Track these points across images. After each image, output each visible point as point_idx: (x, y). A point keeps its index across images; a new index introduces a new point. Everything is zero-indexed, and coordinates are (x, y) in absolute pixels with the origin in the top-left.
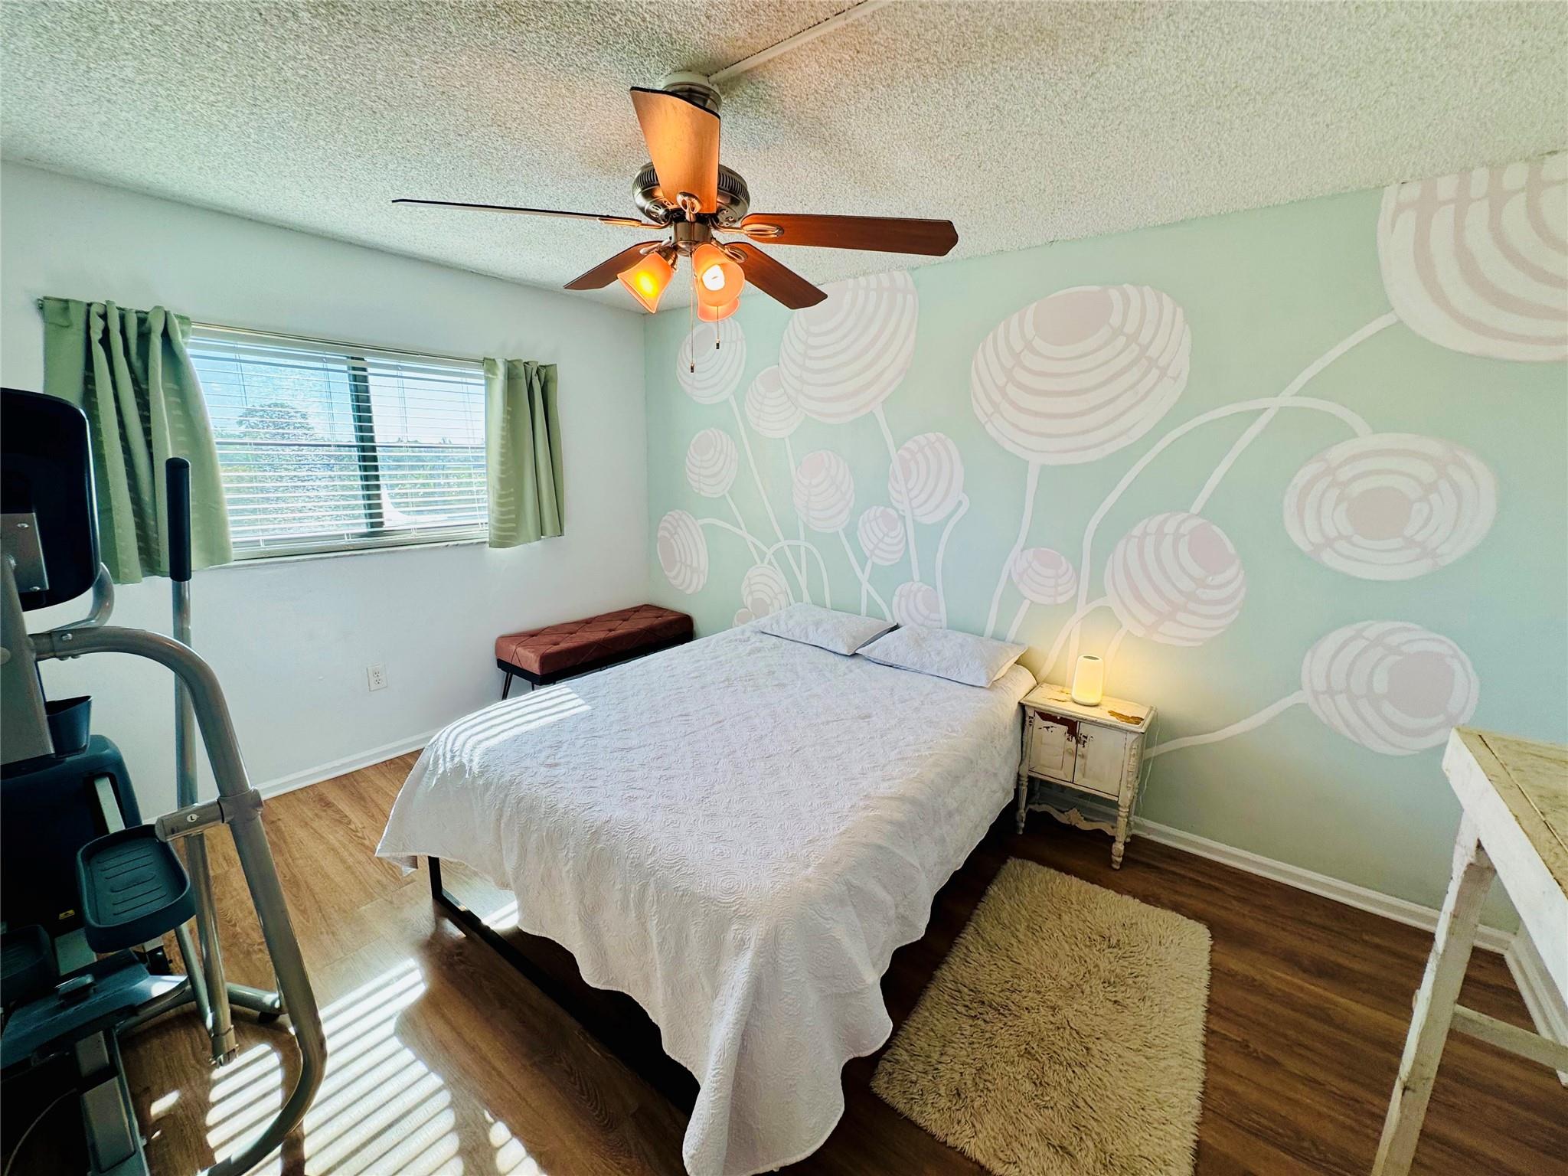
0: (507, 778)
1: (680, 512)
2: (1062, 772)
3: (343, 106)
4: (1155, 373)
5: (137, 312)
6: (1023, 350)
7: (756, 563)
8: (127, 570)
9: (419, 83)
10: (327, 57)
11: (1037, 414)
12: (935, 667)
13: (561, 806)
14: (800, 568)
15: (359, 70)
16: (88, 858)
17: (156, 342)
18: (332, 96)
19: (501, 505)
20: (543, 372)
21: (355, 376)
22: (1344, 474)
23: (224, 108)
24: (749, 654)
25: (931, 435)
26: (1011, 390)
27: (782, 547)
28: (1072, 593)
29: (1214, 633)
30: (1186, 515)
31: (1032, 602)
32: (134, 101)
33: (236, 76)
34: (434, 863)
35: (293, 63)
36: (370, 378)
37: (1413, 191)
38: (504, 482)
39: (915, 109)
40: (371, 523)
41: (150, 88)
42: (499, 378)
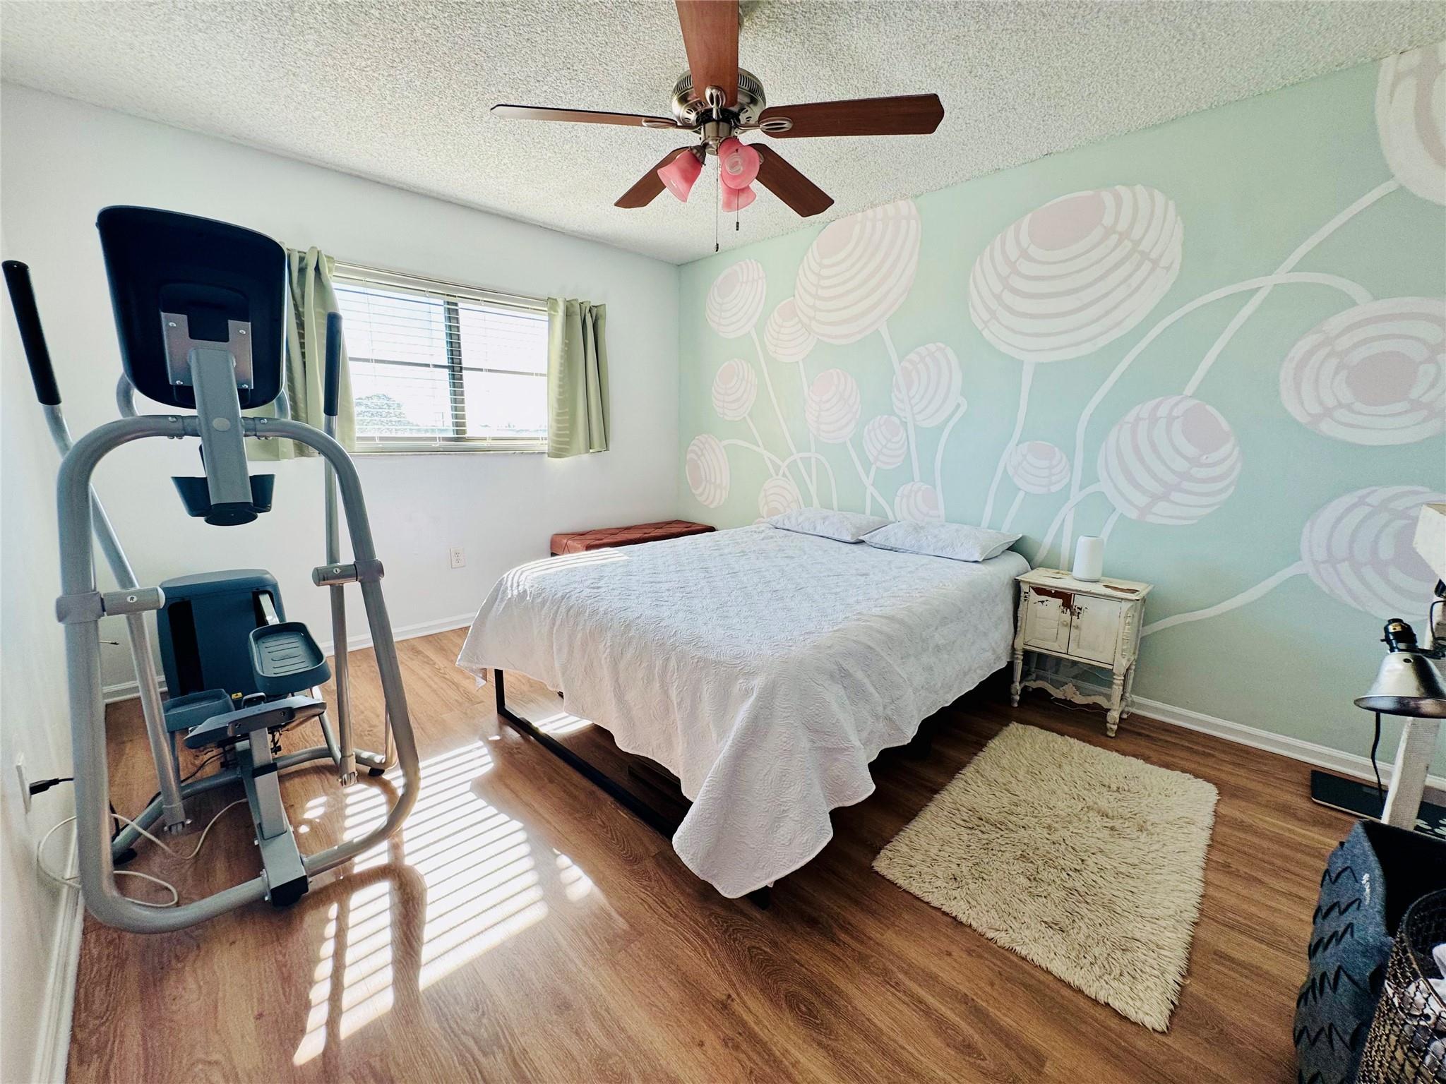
0: (560, 594)
1: (706, 436)
2: (1056, 644)
3: (454, 61)
4: (1147, 266)
5: (299, 252)
6: (1018, 259)
7: (772, 476)
8: (285, 450)
9: (511, 32)
10: (446, 15)
11: (1032, 316)
12: (932, 547)
13: (601, 609)
14: (810, 477)
15: (469, 25)
16: (257, 638)
17: (311, 273)
18: (447, 52)
19: (558, 422)
20: (594, 311)
21: (449, 309)
22: (1345, 342)
23: (371, 72)
24: (763, 539)
25: (931, 347)
26: (1008, 297)
27: (795, 460)
28: (1067, 480)
29: (1209, 510)
30: (1179, 398)
31: (1026, 493)
32: (311, 72)
33: (382, 40)
34: (499, 674)
35: (422, 23)
36: (460, 311)
37: (1413, 58)
38: (561, 403)
39: (908, 14)
40: (457, 430)
41: (323, 59)
42: (559, 314)
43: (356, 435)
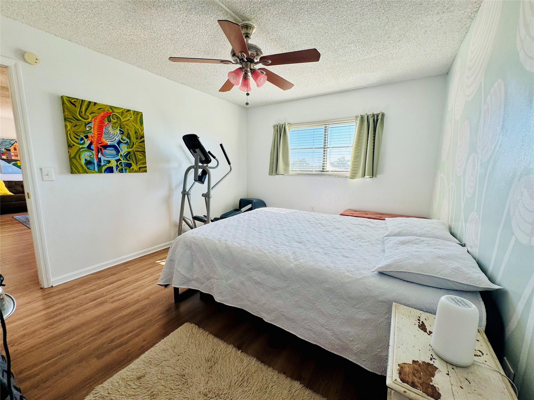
5: (282, 124)
7: (445, 198)
14: (451, 200)
17: (283, 129)
19: (353, 165)
38: (355, 157)
40: (323, 168)
42: (358, 122)
43: (290, 170)
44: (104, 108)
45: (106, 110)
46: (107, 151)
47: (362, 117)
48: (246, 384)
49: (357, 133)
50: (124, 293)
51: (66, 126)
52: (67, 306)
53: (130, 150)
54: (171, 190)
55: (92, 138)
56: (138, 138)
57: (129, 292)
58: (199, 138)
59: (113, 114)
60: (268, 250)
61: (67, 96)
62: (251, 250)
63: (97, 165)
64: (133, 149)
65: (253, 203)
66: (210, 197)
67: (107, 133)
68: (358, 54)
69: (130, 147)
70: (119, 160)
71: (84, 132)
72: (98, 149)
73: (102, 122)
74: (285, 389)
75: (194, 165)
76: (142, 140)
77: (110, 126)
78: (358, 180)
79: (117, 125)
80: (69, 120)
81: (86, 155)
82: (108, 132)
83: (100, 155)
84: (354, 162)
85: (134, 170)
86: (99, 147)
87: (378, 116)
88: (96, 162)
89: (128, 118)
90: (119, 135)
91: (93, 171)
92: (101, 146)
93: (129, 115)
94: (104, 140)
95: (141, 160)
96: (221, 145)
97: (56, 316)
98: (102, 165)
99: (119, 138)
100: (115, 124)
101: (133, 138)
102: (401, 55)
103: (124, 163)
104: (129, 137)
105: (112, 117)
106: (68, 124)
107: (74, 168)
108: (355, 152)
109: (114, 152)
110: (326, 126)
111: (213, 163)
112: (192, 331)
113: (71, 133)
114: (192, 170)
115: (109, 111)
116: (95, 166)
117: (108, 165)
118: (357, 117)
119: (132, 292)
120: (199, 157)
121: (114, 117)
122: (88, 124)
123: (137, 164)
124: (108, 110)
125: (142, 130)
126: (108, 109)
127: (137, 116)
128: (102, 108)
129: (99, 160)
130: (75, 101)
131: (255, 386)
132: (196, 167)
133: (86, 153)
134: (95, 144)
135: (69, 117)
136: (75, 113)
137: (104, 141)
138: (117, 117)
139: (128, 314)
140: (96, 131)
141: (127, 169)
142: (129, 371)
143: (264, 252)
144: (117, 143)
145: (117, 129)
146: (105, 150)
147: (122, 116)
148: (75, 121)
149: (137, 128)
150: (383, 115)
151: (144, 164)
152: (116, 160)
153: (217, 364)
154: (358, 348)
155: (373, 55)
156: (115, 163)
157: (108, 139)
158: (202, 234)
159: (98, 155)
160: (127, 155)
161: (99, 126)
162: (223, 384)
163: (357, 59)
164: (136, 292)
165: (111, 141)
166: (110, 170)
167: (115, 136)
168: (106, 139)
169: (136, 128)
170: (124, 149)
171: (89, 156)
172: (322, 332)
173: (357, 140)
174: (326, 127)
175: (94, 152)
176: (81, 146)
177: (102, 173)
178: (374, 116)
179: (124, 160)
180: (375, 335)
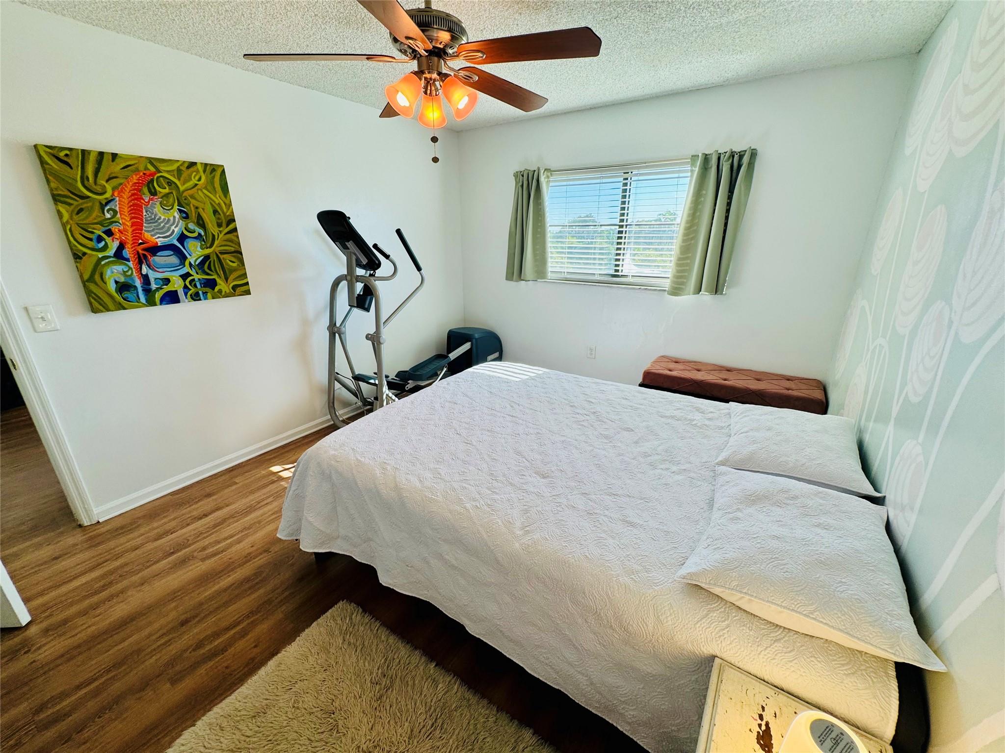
17: (535, 182)
19: (678, 265)
38: (684, 249)
40: (616, 270)
42: (697, 169)
43: (550, 269)
44: (136, 164)
45: (142, 168)
46: (159, 259)
47: (706, 158)
48: (438, 732)
49: (693, 197)
50: (226, 539)
51: (59, 213)
52: (122, 566)
53: (207, 251)
54: (306, 324)
55: (122, 233)
56: (222, 223)
57: (235, 535)
58: (349, 218)
59: (158, 178)
60: (474, 500)
61: (45, 144)
62: (441, 500)
63: (143, 290)
64: (214, 250)
65: (474, 340)
66: (382, 341)
67: (151, 220)
68: (703, 15)
69: (208, 245)
70: (187, 275)
71: (101, 223)
72: (139, 257)
73: (136, 196)
74: (507, 744)
75: (346, 273)
76: (231, 227)
77: (156, 204)
78: (687, 299)
79: (171, 200)
80: (62, 199)
81: (114, 273)
82: (155, 218)
83: (145, 269)
84: (679, 259)
85: (223, 293)
86: (141, 252)
87: (741, 157)
88: (138, 283)
89: (194, 181)
90: (178, 222)
91: (136, 304)
92: (144, 250)
93: (195, 173)
94: (147, 236)
95: (235, 270)
96: (399, 232)
97: (104, 588)
98: (154, 289)
99: (180, 229)
100: (167, 197)
101: (210, 225)
102: (810, 14)
103: (199, 279)
104: (201, 223)
105: (158, 185)
106: (61, 209)
107: (95, 302)
108: (685, 238)
109: (174, 260)
110: (626, 176)
111: (386, 268)
112: (351, 619)
113: (73, 229)
114: (344, 284)
115: (149, 170)
116: (138, 292)
117: (167, 289)
118: (694, 157)
119: (240, 535)
120: (354, 258)
121: (162, 181)
122: (107, 204)
123: (227, 279)
124: (146, 169)
125: (229, 205)
126: (146, 166)
127: (212, 175)
128: (131, 165)
129: (146, 279)
130: (67, 155)
131: (454, 737)
132: (350, 278)
133: (115, 267)
134: (129, 246)
135: (60, 192)
136: (74, 182)
137: (149, 239)
138: (168, 183)
139: (231, 585)
140: (126, 218)
141: (207, 292)
142: (240, 701)
143: (465, 508)
144: (177, 240)
145: (172, 208)
146: (155, 257)
147: (179, 180)
148: (76, 200)
149: (217, 202)
150: (754, 154)
151: (242, 278)
152: (181, 276)
153: (391, 690)
154: (634, 716)
155: (741, 14)
156: (181, 281)
157: (158, 233)
158: (353, 449)
159: (141, 268)
160: (202, 263)
161: (131, 206)
162: (400, 730)
163: (702, 26)
164: (247, 536)
165: (163, 237)
166: (172, 298)
167: (172, 225)
168: (153, 233)
169: (214, 202)
170: (195, 252)
171: (121, 274)
172: (569, 675)
173: (692, 212)
174: (627, 179)
175: (131, 264)
176: (100, 255)
177: (156, 305)
178: (733, 157)
179: (197, 273)
180: (666, 703)
